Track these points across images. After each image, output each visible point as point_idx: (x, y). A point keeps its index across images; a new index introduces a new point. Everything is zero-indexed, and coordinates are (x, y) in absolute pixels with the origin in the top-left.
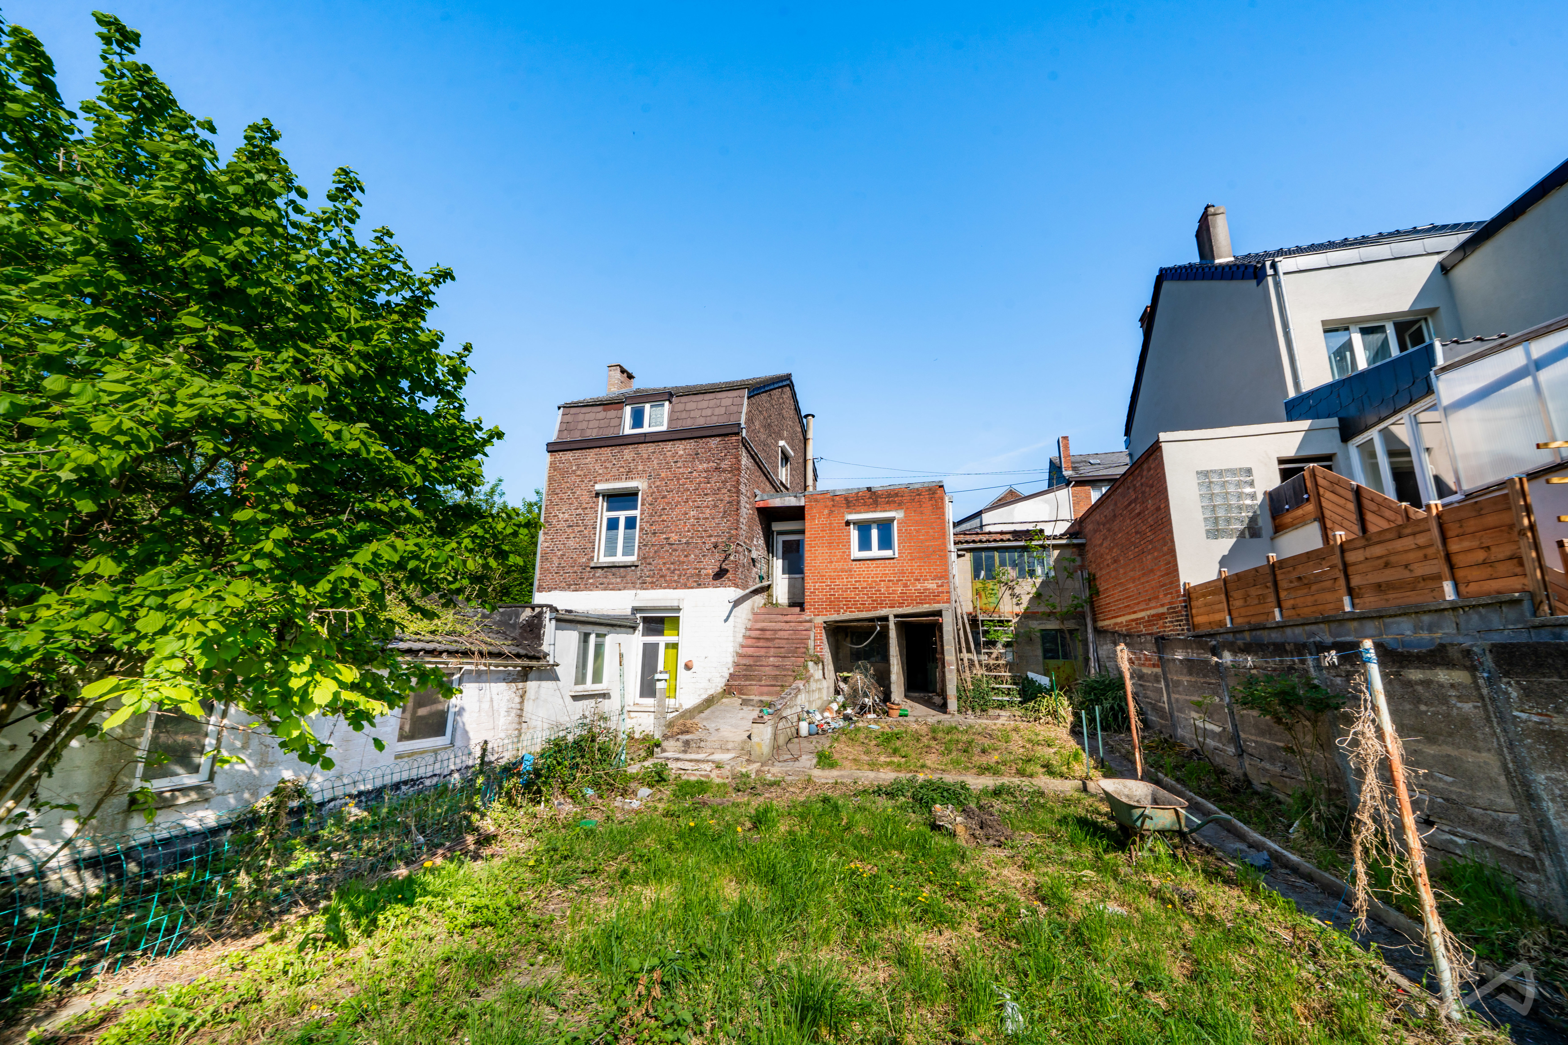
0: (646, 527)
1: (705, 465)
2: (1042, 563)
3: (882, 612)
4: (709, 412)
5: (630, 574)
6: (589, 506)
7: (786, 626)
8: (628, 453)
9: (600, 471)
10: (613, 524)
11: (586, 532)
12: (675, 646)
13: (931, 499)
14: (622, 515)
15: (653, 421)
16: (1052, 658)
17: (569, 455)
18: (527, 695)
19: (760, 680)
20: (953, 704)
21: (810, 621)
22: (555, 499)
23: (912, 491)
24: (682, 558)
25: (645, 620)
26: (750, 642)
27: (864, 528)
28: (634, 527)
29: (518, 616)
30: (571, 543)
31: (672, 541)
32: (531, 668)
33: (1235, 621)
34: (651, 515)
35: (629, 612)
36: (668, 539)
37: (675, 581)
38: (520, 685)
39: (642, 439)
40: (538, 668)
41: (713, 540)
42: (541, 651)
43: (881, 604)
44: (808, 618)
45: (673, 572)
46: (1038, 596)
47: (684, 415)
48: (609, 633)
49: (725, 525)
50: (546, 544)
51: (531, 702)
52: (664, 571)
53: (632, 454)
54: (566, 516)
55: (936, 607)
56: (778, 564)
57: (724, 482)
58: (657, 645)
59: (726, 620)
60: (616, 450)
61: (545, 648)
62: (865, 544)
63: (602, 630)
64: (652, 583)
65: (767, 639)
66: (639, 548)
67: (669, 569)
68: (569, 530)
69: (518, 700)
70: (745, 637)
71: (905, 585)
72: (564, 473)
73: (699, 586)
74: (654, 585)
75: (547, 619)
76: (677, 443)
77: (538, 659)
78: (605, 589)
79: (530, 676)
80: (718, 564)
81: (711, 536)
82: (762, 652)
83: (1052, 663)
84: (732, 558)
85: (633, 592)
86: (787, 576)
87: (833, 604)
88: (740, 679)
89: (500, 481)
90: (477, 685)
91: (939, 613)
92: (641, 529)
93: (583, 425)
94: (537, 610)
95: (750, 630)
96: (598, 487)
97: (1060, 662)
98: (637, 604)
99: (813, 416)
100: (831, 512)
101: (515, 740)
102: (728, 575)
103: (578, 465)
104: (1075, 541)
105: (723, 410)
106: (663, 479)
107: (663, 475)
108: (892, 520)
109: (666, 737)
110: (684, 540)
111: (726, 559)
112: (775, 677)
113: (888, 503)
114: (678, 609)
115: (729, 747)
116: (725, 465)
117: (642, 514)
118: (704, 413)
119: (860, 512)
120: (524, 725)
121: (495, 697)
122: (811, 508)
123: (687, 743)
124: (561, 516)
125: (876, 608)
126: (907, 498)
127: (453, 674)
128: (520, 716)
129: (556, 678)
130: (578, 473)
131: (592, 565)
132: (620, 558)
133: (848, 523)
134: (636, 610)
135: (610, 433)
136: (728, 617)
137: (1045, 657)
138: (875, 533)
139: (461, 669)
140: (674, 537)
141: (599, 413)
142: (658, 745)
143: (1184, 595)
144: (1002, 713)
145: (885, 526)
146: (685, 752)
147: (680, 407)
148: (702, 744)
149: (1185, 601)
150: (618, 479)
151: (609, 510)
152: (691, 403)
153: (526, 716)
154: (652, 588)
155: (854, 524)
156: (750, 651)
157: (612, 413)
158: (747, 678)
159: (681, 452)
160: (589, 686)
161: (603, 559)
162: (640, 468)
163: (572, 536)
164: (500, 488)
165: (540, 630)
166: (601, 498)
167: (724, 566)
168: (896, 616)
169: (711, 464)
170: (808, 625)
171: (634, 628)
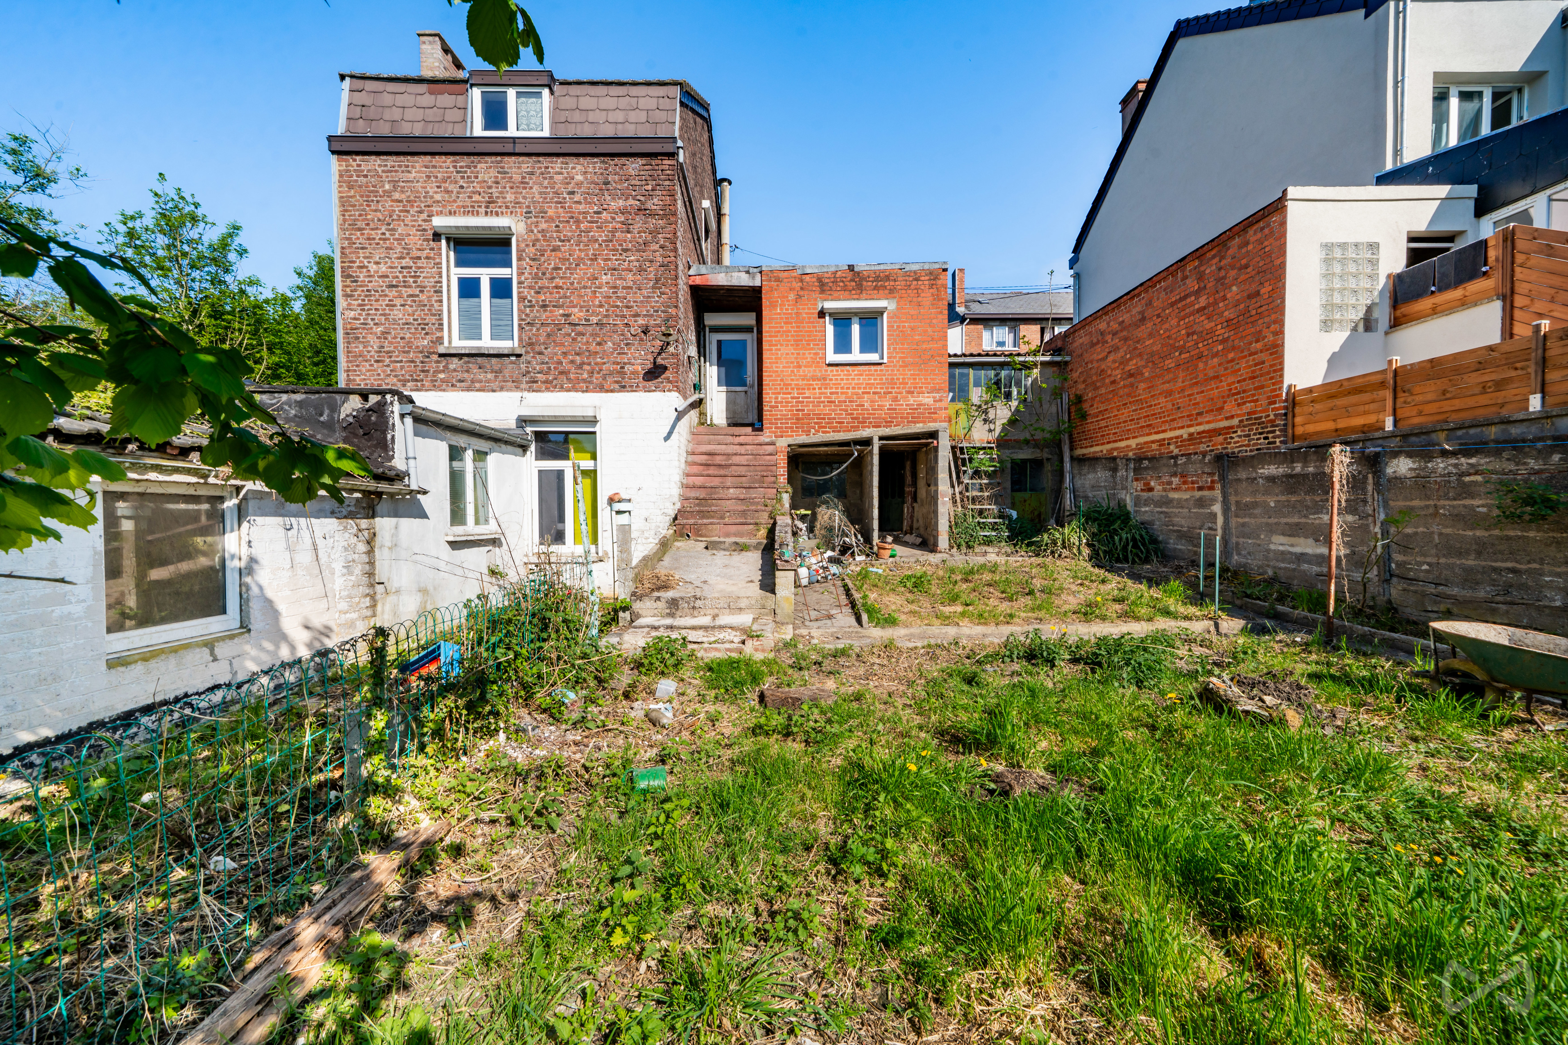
0: (530, 295)
1: (621, 203)
2: (1018, 384)
3: (864, 433)
4: (619, 116)
5: (509, 367)
6: (424, 254)
7: (742, 450)
8: (486, 169)
9: (438, 197)
10: (469, 289)
11: (423, 297)
12: (591, 474)
13: (931, 286)
14: (485, 275)
15: (524, 121)
16: (1019, 490)
17: (374, 163)
18: (378, 540)
19: (722, 518)
20: (943, 541)
21: (773, 444)
22: (359, 239)
23: (907, 274)
24: (593, 347)
25: (540, 437)
26: (696, 469)
27: (842, 320)
28: (508, 295)
29: (335, 409)
30: (398, 314)
31: (574, 319)
32: (379, 494)
33: (1400, 425)
34: (536, 277)
35: (512, 424)
36: (568, 315)
37: (584, 381)
38: (364, 523)
39: (509, 148)
40: (392, 495)
41: (641, 321)
42: (391, 468)
43: (863, 423)
44: (767, 440)
45: (580, 366)
46: (1012, 422)
47: (577, 116)
48: (492, 451)
49: (657, 300)
50: (352, 314)
51: (386, 551)
52: (566, 365)
53: (493, 173)
54: (383, 268)
55: (931, 426)
56: (712, 372)
57: (654, 233)
58: (560, 474)
59: (667, 438)
60: (463, 161)
61: (399, 463)
62: (843, 345)
63: (483, 445)
64: (546, 382)
65: (720, 466)
66: (521, 328)
67: (572, 362)
68: (393, 293)
69: (362, 547)
70: (688, 463)
71: (895, 399)
72: (370, 195)
73: (623, 388)
74: (550, 386)
75: (397, 416)
76: (572, 162)
77: (390, 480)
78: (468, 389)
79: (379, 508)
80: (650, 357)
81: (637, 315)
82: (716, 482)
83: (1019, 495)
84: (671, 349)
85: (517, 395)
86: (724, 388)
87: (801, 422)
88: (693, 517)
89: (237, 228)
90: (280, 520)
91: (934, 435)
92: (522, 299)
93: (396, 114)
94: (373, 399)
95: (693, 454)
96: (438, 222)
97: (1027, 495)
98: (526, 412)
99: (730, 183)
100: (799, 297)
101: (369, 613)
102: (667, 374)
103: (394, 183)
104: (1058, 359)
105: (643, 117)
106: (551, 219)
107: (551, 212)
108: (880, 312)
109: (636, 596)
110: (595, 320)
111: (662, 350)
112: (744, 513)
113: (876, 288)
114: (594, 421)
115: (742, 605)
116: (655, 204)
117: (520, 274)
118: (612, 117)
119: (838, 299)
120: (379, 589)
121: (320, 542)
122: (771, 289)
123: (674, 604)
124: (373, 268)
125: (856, 428)
126: (900, 284)
127: (221, 499)
128: (371, 574)
129: (423, 515)
130: (397, 196)
131: (442, 350)
132: (486, 343)
133: (822, 314)
134: (523, 421)
135: (447, 131)
136: (670, 433)
137: (1013, 490)
138: (856, 329)
139: (238, 489)
140: (577, 314)
141: (423, 96)
142: (625, 609)
143: (1286, 401)
144: (990, 549)
145: (870, 319)
146: (671, 615)
147: (568, 102)
148: (698, 603)
149: (1286, 408)
150: (472, 212)
151: (459, 264)
152: (588, 98)
153: (381, 573)
154: (548, 389)
155: (830, 315)
156: (699, 481)
157: (446, 100)
158: (703, 514)
159: (579, 178)
160: (471, 529)
161: (458, 343)
162: (510, 197)
163: (398, 302)
164: (237, 240)
165: (384, 432)
166: (444, 242)
167: (659, 361)
168: (881, 438)
169: (631, 202)
170: (770, 449)
171: (524, 448)
